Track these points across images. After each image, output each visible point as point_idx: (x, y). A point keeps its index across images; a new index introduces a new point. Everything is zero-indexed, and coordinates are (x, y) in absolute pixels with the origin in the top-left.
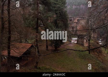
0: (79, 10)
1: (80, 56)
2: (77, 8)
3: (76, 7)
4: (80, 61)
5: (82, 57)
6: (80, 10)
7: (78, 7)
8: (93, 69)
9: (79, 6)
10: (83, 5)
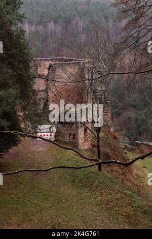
0: (44, 40)
1: (74, 181)
2: (37, 31)
3: (33, 28)
4: (77, 196)
5: (81, 181)
6: (46, 38)
7: (40, 28)
8: (120, 216)
9: (45, 26)
10: (55, 23)
